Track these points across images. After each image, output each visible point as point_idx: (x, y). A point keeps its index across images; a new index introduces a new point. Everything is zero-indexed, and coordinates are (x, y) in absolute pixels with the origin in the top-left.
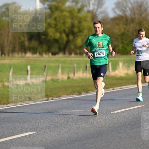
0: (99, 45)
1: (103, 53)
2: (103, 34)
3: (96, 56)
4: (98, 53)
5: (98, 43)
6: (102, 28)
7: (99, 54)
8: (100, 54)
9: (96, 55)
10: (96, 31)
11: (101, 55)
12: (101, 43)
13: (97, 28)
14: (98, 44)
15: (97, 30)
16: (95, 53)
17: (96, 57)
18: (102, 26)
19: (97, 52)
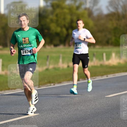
0: (25, 41)
1: (30, 50)
5: (23, 39)
7: (26, 52)
10: (21, 25)
12: (27, 39)
17: (23, 55)
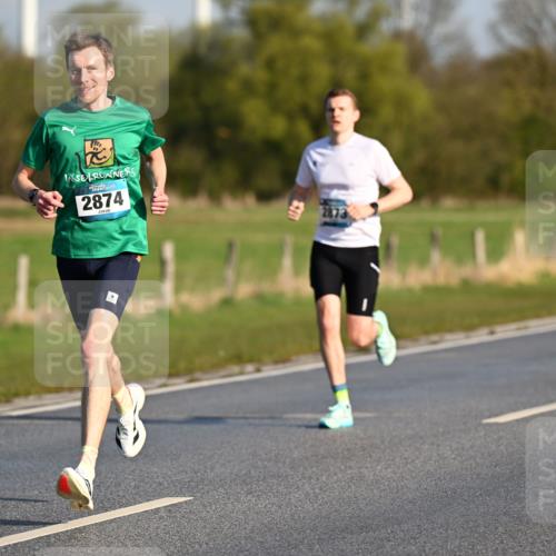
0: (95, 155)
1: (119, 194)
2: (113, 98)
3: (82, 213)
4: (91, 196)
5: (88, 144)
6: (111, 69)
7: (97, 204)
8: (104, 200)
9: (86, 208)
11: (108, 205)
13: (84, 71)
14: (89, 149)
15: (83, 79)
16: (79, 199)
17: (85, 219)
18: (111, 57)
19: (90, 192)
